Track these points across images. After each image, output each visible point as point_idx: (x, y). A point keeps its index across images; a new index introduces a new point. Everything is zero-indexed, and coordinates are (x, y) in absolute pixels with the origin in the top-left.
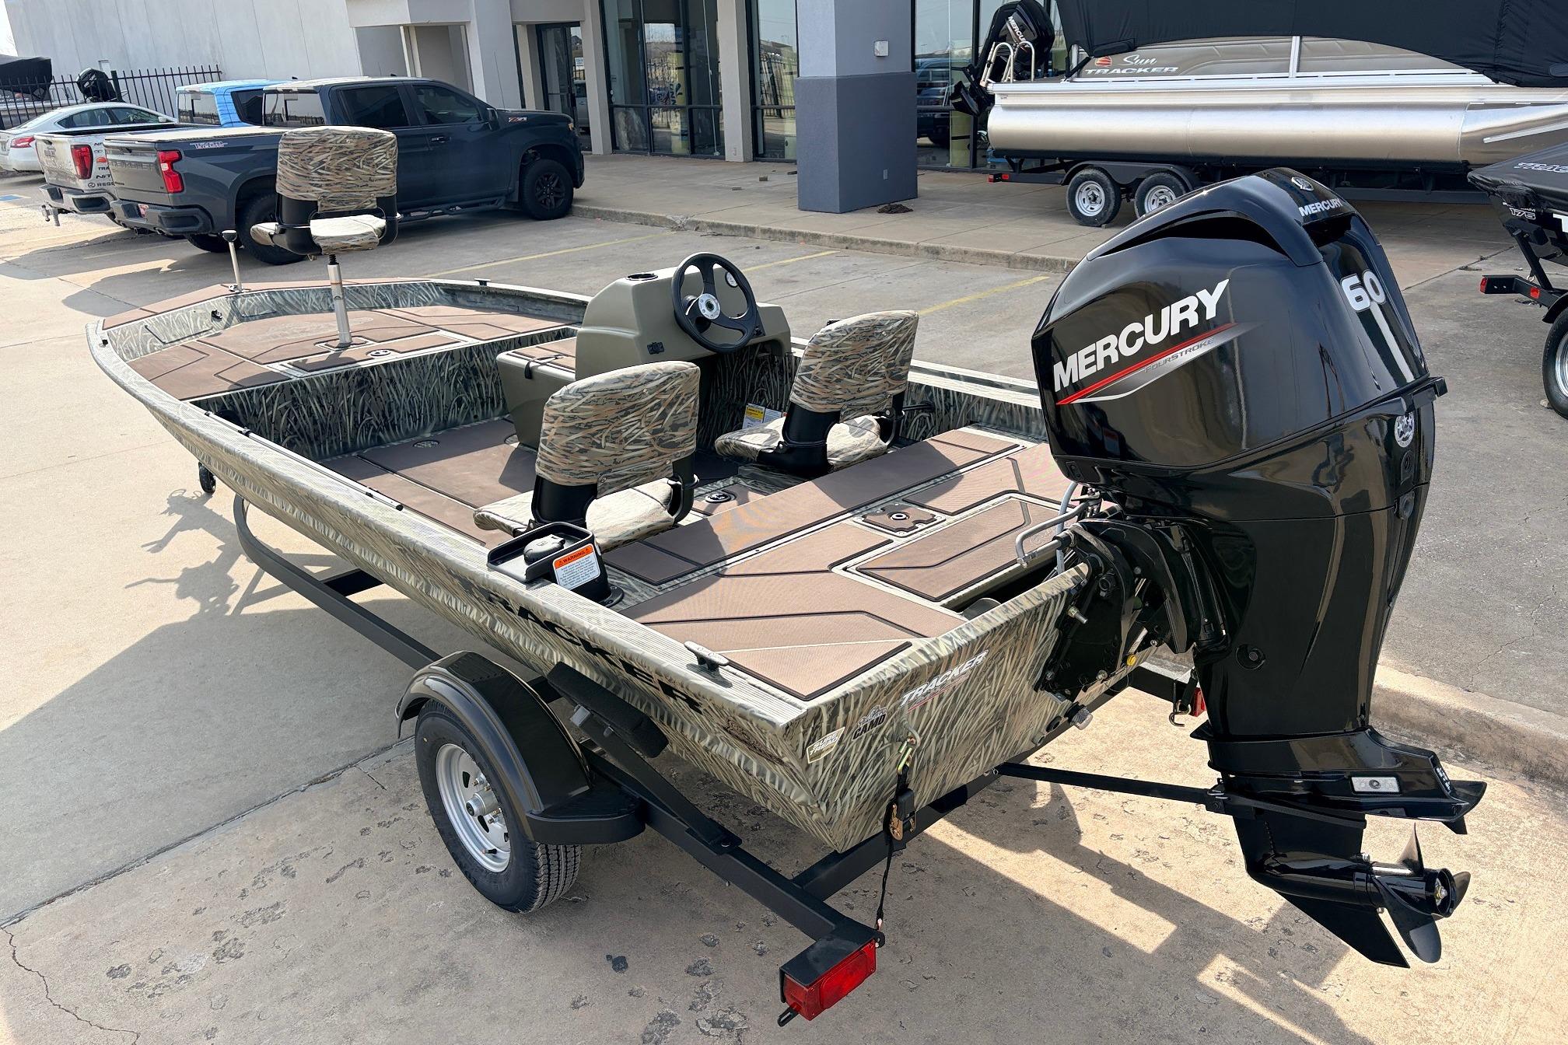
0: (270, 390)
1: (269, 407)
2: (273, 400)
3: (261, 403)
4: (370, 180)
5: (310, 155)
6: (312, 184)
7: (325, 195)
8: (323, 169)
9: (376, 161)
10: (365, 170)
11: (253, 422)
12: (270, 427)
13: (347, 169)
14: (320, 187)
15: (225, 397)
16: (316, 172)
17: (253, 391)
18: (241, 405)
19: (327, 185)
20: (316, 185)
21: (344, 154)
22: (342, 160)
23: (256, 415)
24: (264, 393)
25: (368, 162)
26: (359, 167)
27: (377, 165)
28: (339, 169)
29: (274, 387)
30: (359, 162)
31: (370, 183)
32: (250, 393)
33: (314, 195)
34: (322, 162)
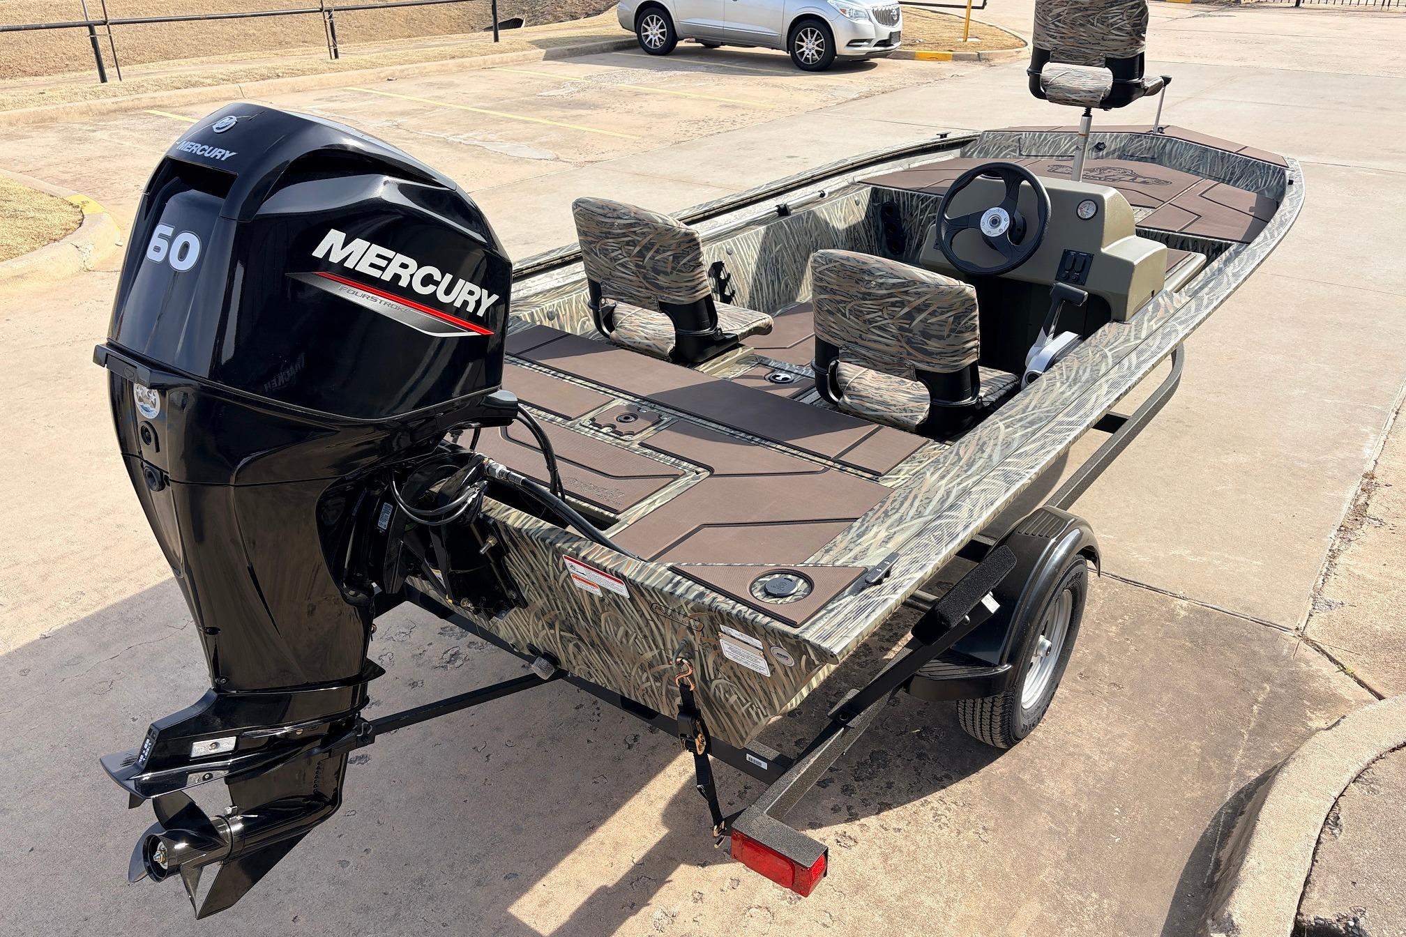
0: (926, 199)
1: (923, 211)
2: (927, 207)
3: (917, 206)
4: (1103, 39)
5: (1050, 7)
6: (1048, 35)
7: (1057, 46)
8: (1059, 21)
9: (1111, 21)
10: (1099, 28)
11: (908, 219)
12: (918, 228)
13: (1081, 25)
14: (1055, 38)
15: (895, 192)
16: (1053, 23)
17: (915, 195)
18: (904, 203)
19: (1061, 37)
20: (1051, 36)
21: (1079, 10)
22: (1077, 15)
23: (912, 215)
24: (922, 200)
25: (1102, 21)
26: (1093, 25)
27: (1112, 25)
28: (1073, 23)
29: (930, 198)
30: (1093, 19)
31: (1102, 43)
32: (912, 196)
33: (1048, 45)
34: (1059, 15)
